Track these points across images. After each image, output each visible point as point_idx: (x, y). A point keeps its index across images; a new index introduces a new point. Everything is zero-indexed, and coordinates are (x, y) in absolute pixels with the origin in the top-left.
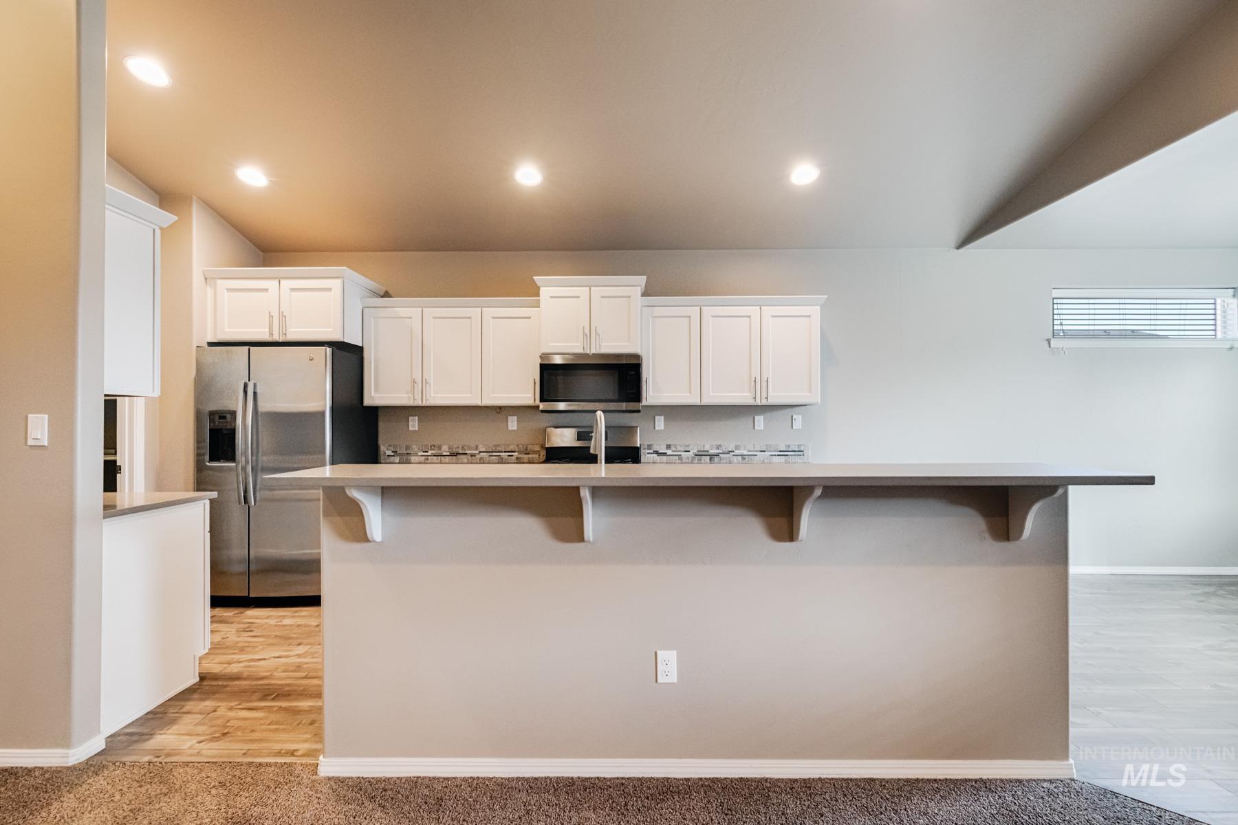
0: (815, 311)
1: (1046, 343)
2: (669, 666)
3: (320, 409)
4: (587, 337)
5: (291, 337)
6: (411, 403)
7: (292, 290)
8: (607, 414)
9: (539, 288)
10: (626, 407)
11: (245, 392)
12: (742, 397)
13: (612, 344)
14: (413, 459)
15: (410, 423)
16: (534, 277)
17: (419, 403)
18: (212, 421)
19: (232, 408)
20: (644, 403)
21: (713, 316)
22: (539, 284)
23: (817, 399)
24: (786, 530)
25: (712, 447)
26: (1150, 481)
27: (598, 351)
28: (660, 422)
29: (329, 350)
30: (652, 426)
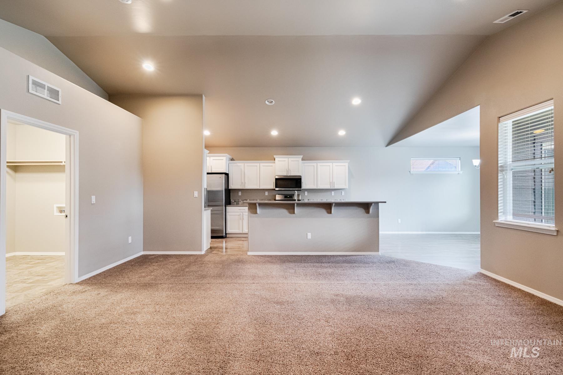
0: (347, 164)
1: (409, 172)
2: (309, 236)
3: (222, 190)
4: (288, 171)
5: (213, 172)
6: (241, 188)
7: (213, 160)
8: (298, 191)
9: (275, 159)
10: (298, 189)
12: (328, 187)
13: (294, 173)
14: (240, 203)
15: (239, 193)
16: (274, 156)
17: (243, 188)
20: (302, 188)
21: (320, 166)
22: (275, 157)
23: (347, 187)
24: (330, 212)
25: (320, 200)
26: (385, 202)
27: (290, 175)
28: (306, 193)
29: (223, 175)
30: (304, 194)
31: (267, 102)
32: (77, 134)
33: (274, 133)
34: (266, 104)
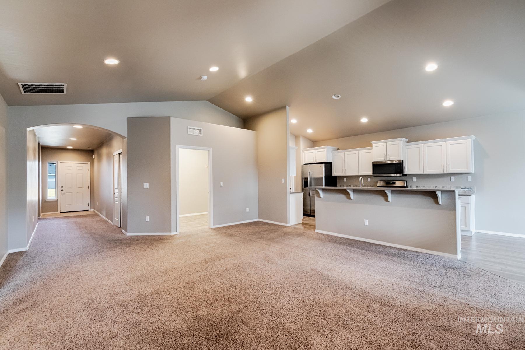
0: (469, 141)
4: (386, 156)
5: (317, 162)
7: (318, 152)
9: (372, 144)
10: (397, 175)
11: (309, 174)
12: (438, 171)
13: (392, 158)
15: (344, 180)
16: (371, 142)
17: (344, 175)
18: (304, 179)
19: (307, 177)
20: (406, 173)
21: (428, 146)
23: (473, 171)
27: (389, 160)
28: (414, 179)
29: (324, 164)
30: (412, 180)
31: (334, 97)
32: (211, 149)
33: (364, 120)
34: (334, 99)
